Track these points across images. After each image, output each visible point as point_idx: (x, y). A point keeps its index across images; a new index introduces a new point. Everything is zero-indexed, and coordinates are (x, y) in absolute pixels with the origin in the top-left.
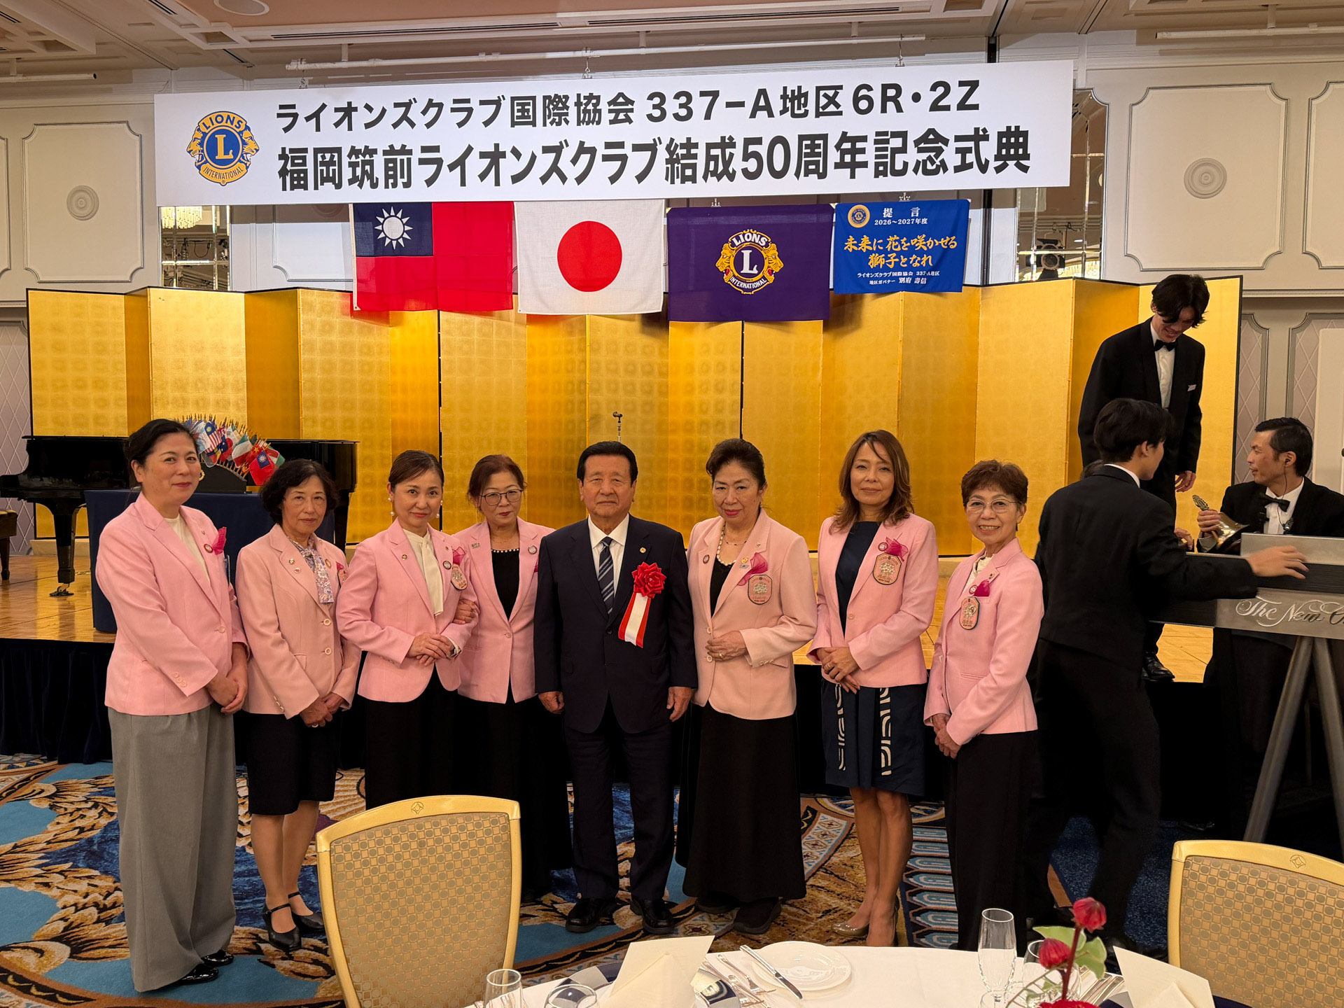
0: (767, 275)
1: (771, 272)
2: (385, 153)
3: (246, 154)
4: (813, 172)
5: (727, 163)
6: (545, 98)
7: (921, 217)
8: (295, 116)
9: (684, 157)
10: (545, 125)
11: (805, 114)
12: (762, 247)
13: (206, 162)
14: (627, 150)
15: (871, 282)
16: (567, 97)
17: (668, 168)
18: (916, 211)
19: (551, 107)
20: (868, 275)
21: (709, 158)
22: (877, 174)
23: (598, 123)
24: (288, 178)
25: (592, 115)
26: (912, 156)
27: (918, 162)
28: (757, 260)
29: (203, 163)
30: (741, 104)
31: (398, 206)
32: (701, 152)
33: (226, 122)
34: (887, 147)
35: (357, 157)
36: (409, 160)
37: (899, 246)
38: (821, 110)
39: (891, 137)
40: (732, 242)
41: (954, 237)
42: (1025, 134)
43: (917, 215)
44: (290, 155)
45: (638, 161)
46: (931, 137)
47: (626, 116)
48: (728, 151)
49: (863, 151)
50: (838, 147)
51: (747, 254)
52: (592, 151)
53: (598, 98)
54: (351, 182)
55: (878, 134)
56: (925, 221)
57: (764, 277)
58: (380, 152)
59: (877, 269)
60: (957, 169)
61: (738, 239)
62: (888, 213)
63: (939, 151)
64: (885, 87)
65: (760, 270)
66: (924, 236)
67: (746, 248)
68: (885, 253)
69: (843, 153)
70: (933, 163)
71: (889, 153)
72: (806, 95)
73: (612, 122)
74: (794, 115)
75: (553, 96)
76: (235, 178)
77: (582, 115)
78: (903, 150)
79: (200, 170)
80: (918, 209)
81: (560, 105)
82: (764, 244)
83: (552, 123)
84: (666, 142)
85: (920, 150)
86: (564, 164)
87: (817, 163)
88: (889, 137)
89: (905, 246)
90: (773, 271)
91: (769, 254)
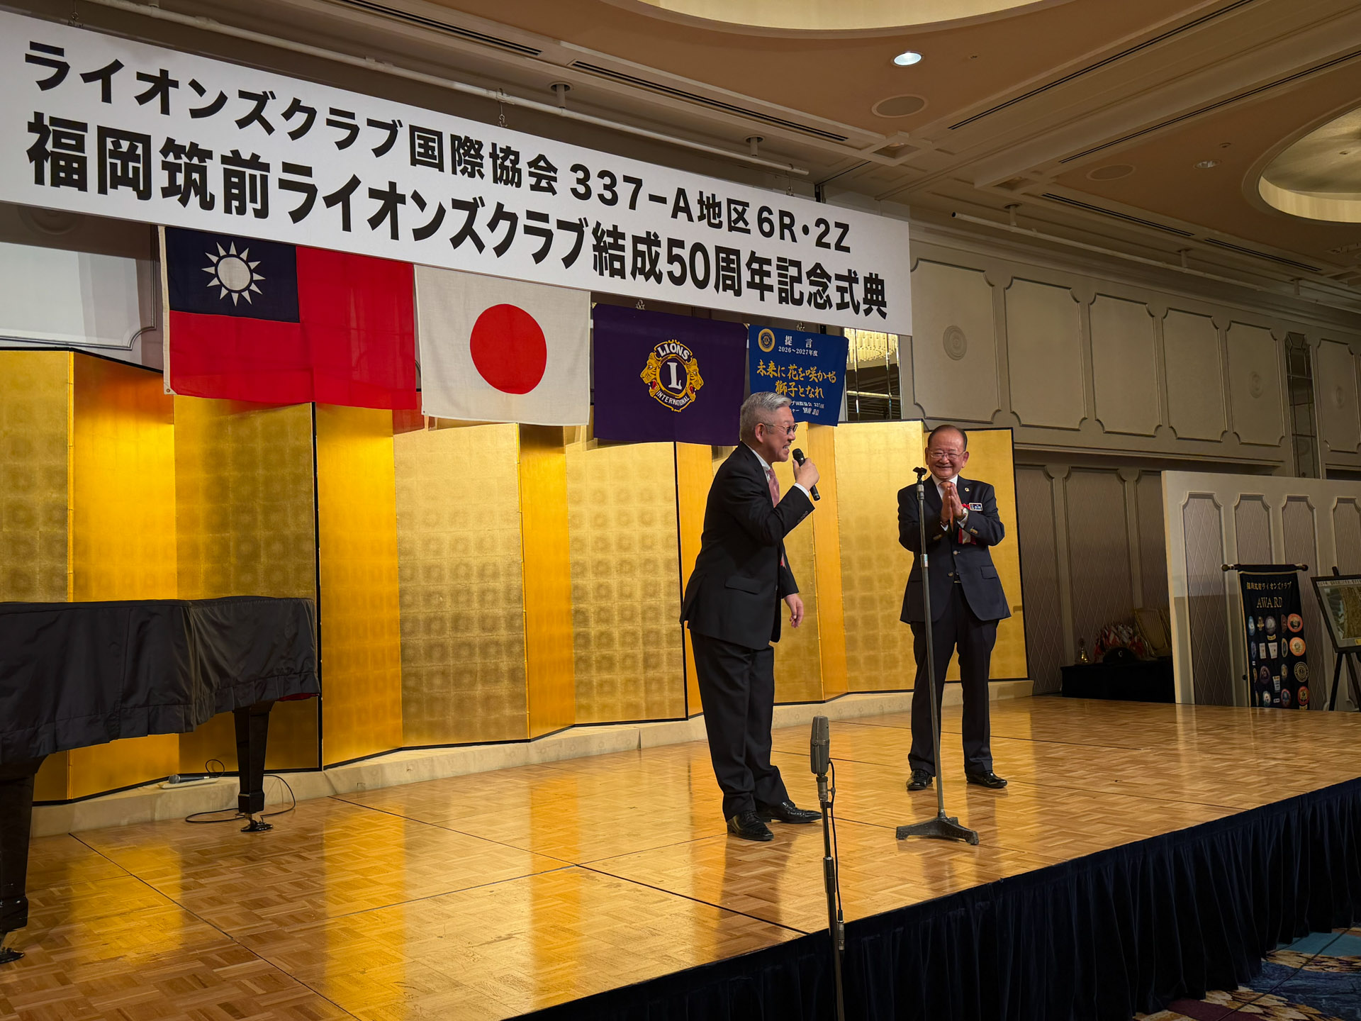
0: (689, 392)
1: (692, 389)
2: (225, 160)
4: (729, 287)
5: (654, 262)
6: (454, 138)
7: (813, 349)
8: (63, 68)
9: (611, 246)
10: (454, 172)
11: (720, 225)
12: (685, 360)
14: (552, 226)
16: (480, 144)
17: (595, 256)
18: (809, 343)
19: (462, 151)
21: (637, 253)
22: (782, 300)
23: (519, 185)
24: (47, 165)
25: (511, 173)
26: (804, 288)
27: (810, 294)
28: (682, 375)
30: (663, 201)
31: (243, 243)
32: (628, 244)
34: (787, 275)
35: (177, 157)
36: (264, 179)
37: (797, 376)
38: (733, 225)
39: (789, 265)
40: (657, 351)
42: (882, 282)
43: (810, 347)
44: (52, 128)
46: (818, 271)
47: (549, 184)
48: (653, 249)
49: (768, 274)
50: (749, 265)
51: (673, 366)
52: (513, 218)
53: (517, 155)
54: (166, 193)
55: (779, 259)
56: (815, 353)
57: (686, 394)
58: (217, 157)
60: (839, 307)
61: (663, 349)
62: (788, 340)
63: (825, 287)
64: (782, 214)
65: (684, 385)
66: (815, 368)
67: (672, 360)
68: (788, 381)
69: (754, 272)
70: (821, 297)
71: (788, 280)
72: (719, 204)
73: (533, 188)
74: (710, 224)
75: (463, 138)
77: (499, 171)
78: (798, 279)
80: (811, 341)
81: (472, 152)
82: (686, 358)
83: (463, 172)
84: (592, 225)
85: (812, 283)
86: (480, 226)
87: (732, 278)
88: (787, 265)
89: (801, 376)
90: (694, 388)
91: (691, 370)
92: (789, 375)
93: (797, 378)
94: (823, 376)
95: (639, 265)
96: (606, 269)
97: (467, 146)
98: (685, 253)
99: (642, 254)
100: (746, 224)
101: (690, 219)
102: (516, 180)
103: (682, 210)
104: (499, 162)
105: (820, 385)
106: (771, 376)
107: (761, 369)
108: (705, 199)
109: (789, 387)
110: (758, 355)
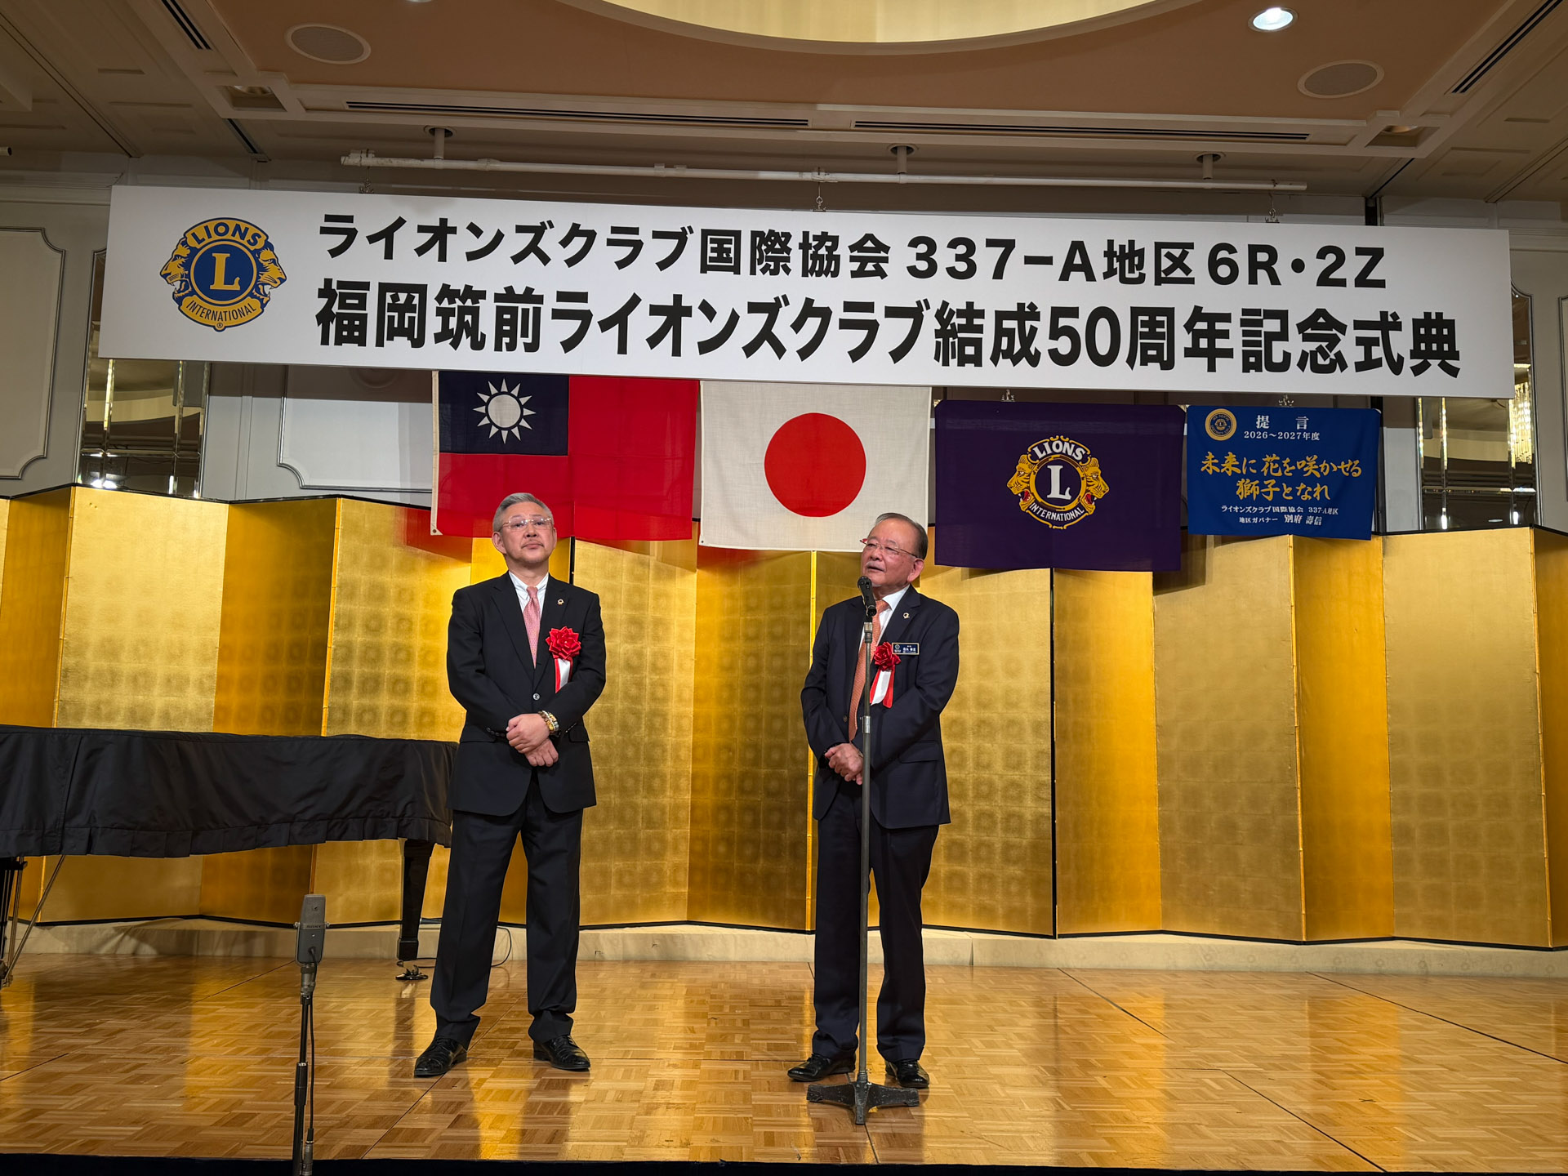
0: (1084, 502)
1: (1090, 499)
2: (498, 298)
3: (263, 284)
4: (1153, 359)
5: (1027, 340)
6: (754, 234)
7: (1310, 430)
8: (351, 234)
9: (962, 328)
10: (753, 272)
11: (1141, 279)
12: (1078, 461)
13: (193, 293)
14: (878, 315)
15: (1242, 520)
16: (788, 236)
17: (938, 344)
18: (1303, 423)
19: (764, 247)
20: (1236, 508)
21: (1000, 332)
22: (1247, 367)
23: (835, 274)
24: (333, 327)
25: (826, 262)
26: (1296, 345)
27: (1304, 354)
28: (1071, 480)
29: (187, 295)
30: (1048, 261)
31: (513, 379)
32: (988, 323)
33: (233, 235)
34: (1260, 331)
35: (451, 301)
36: (537, 312)
37: (1280, 470)
38: (1163, 275)
39: (1265, 318)
40: (1033, 452)
41: (1357, 462)
42: (1451, 324)
43: (1305, 428)
44: (338, 291)
45: (893, 332)
46: (1321, 320)
47: (877, 267)
48: (1028, 324)
49: (1225, 334)
50: (1189, 326)
51: (1056, 471)
52: (825, 314)
53: (835, 240)
54: (439, 338)
55: (1245, 312)
56: (1316, 436)
57: (1080, 506)
58: (490, 296)
59: (1248, 501)
60: (1360, 367)
61: (1042, 449)
62: (1262, 422)
63: (1334, 341)
64: (1253, 250)
65: (1074, 494)
66: (1316, 457)
67: (1055, 463)
68: (1261, 479)
69: (1197, 336)
70: (1325, 356)
71: (1262, 339)
72: (1141, 253)
73: (854, 274)
74: (1124, 280)
75: (766, 233)
76: (240, 320)
77: (810, 262)
78: (1283, 335)
79: (180, 304)
80: (1306, 419)
81: (777, 246)
82: (1080, 458)
83: (763, 271)
84: (935, 306)
85: (1307, 338)
86: (782, 329)
87: (1159, 347)
88: (1262, 317)
89: (1287, 470)
90: (1093, 497)
91: (1088, 473)
92: (1265, 470)
93: (1279, 474)
94: (1331, 468)
95: (1004, 346)
96: (953, 357)
97: (771, 241)
98: (1080, 325)
99: (1010, 333)
100: (1187, 270)
101: (1090, 277)
102: (832, 269)
103: (1078, 268)
104: (811, 252)
105: (1323, 480)
106: (1229, 473)
107: (1209, 464)
108: (1116, 248)
109: (1262, 486)
110: (1203, 444)
